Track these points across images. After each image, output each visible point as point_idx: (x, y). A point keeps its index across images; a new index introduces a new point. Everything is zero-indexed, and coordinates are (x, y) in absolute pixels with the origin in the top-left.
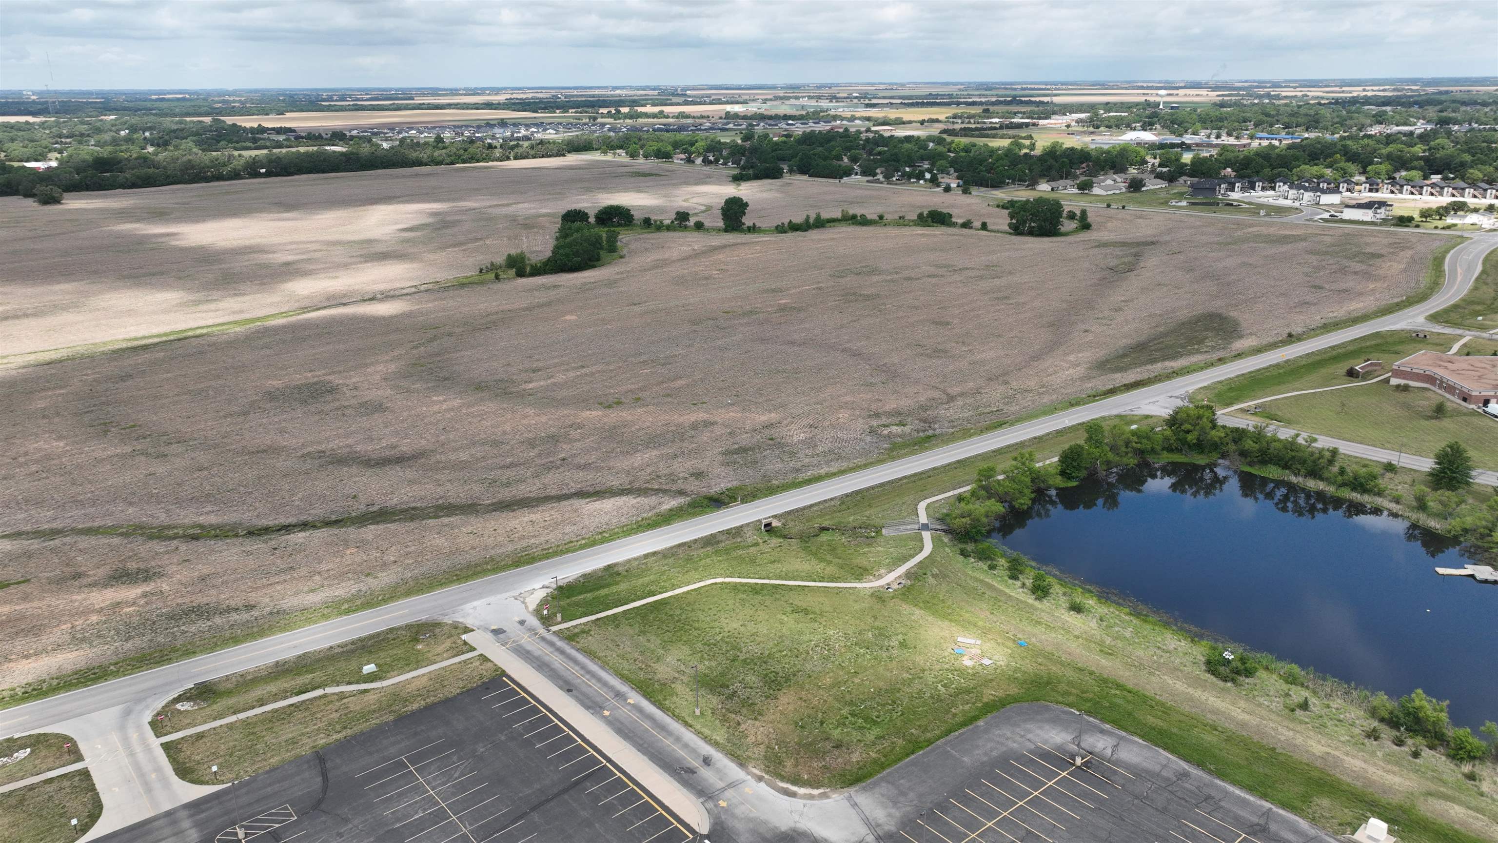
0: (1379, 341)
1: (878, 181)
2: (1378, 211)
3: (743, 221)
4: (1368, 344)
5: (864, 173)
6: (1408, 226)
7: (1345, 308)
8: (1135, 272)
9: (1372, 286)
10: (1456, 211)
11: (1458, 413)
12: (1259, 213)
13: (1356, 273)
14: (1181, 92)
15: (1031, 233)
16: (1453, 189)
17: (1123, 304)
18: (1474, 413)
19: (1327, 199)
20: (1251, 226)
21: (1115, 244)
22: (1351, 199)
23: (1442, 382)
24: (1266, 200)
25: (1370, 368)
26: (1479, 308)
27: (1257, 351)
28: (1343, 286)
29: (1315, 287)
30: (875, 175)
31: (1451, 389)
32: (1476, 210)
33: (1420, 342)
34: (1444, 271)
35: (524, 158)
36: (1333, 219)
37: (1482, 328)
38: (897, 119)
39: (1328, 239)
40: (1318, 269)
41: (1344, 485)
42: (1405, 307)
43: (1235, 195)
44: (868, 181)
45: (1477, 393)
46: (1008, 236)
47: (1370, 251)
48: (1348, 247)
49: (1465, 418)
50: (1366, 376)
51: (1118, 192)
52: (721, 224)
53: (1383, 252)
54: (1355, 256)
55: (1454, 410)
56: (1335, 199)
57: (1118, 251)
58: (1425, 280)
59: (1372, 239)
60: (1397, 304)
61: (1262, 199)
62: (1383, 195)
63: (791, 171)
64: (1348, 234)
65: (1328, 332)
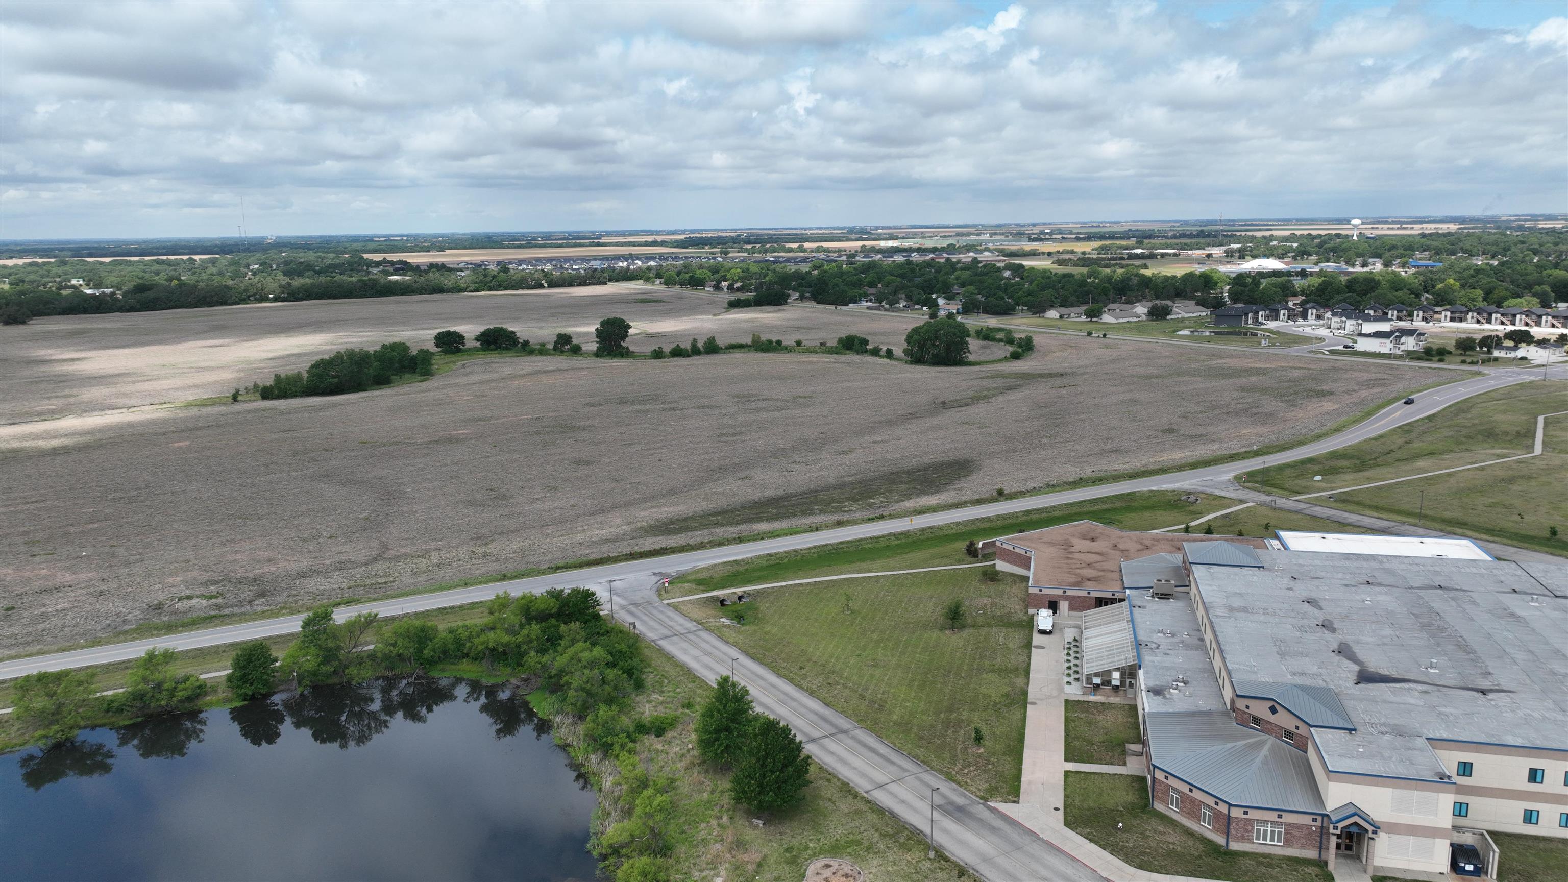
1: (878, 308)
2: (1401, 341)
3: (623, 344)
8: (965, 408)
10: (1516, 343)
11: (1000, 621)
12: (1260, 344)
15: (928, 362)
16: (1553, 317)
24: (1300, 329)
33: (1178, 508)
35: (559, 286)
40: (1214, 408)
42: (1242, 459)
43: (1270, 324)
44: (868, 308)
45: (1037, 591)
47: (1326, 388)
51: (1135, 320)
52: (595, 348)
53: (1342, 389)
60: (1234, 456)
61: (1297, 329)
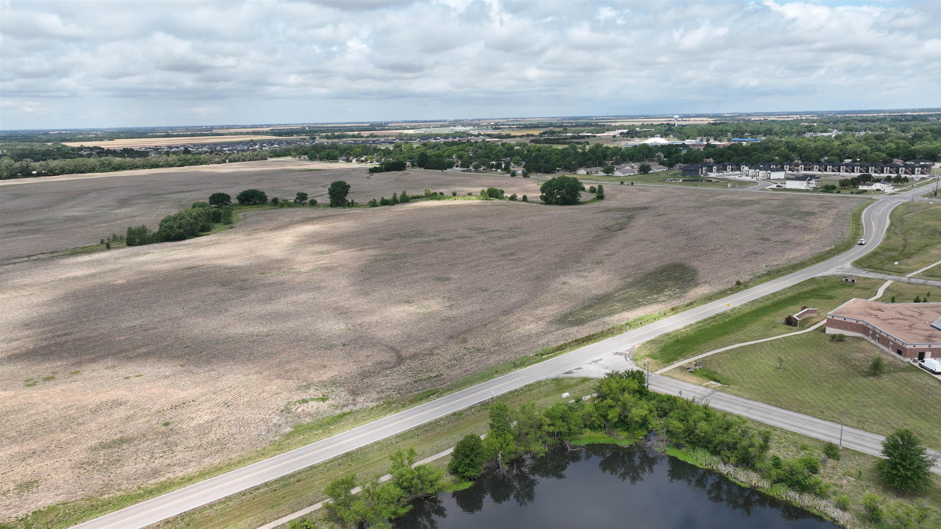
0: (814, 286)
1: (470, 171)
2: (811, 182)
3: (346, 198)
4: (806, 289)
5: (462, 166)
6: (832, 192)
7: (786, 257)
8: (624, 231)
9: (807, 238)
10: (864, 182)
11: (896, 368)
12: (727, 186)
13: (795, 227)
14: (692, 119)
15: (557, 203)
16: (861, 167)
17: (605, 257)
18: (911, 369)
19: (775, 175)
20: (720, 194)
21: (616, 210)
22: (792, 175)
23: (875, 333)
24: (733, 177)
25: (807, 316)
26: (893, 254)
27: (709, 298)
28: (785, 237)
29: (763, 239)
30: (468, 167)
31: (884, 340)
32: (878, 180)
33: (850, 286)
34: (862, 224)
35: (236, 161)
36: (779, 188)
37: (901, 272)
38: (507, 135)
39: (775, 203)
40: (766, 224)
41: (779, 481)
42: (835, 254)
43: (712, 175)
44: (462, 171)
45: (912, 347)
46: (539, 205)
47: (806, 210)
48: (789, 207)
49: (903, 374)
50: (804, 324)
51: (632, 174)
52: (328, 201)
53: (816, 211)
54: (794, 214)
55: (891, 364)
56: (780, 175)
57: (618, 215)
58: (848, 231)
59: (807, 202)
60: (828, 252)
61: (731, 177)
62: (815, 172)
63: (413, 166)
64: (790, 199)
65: (772, 278)
